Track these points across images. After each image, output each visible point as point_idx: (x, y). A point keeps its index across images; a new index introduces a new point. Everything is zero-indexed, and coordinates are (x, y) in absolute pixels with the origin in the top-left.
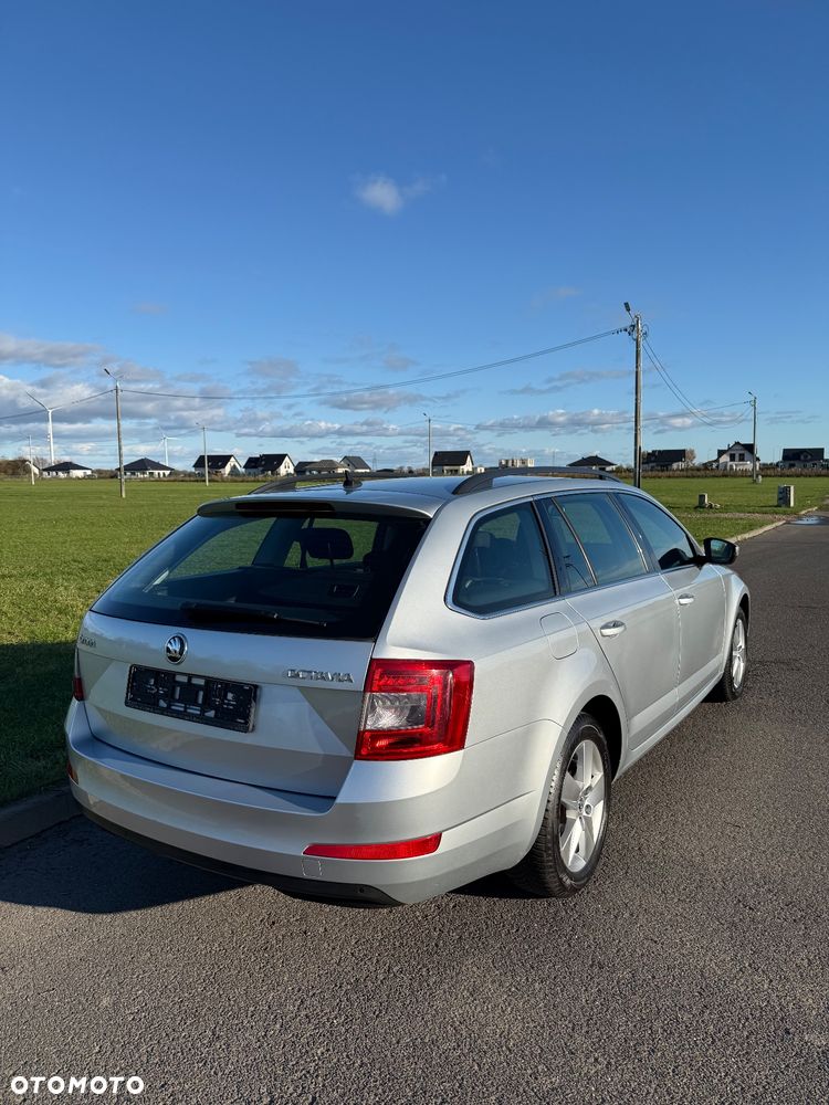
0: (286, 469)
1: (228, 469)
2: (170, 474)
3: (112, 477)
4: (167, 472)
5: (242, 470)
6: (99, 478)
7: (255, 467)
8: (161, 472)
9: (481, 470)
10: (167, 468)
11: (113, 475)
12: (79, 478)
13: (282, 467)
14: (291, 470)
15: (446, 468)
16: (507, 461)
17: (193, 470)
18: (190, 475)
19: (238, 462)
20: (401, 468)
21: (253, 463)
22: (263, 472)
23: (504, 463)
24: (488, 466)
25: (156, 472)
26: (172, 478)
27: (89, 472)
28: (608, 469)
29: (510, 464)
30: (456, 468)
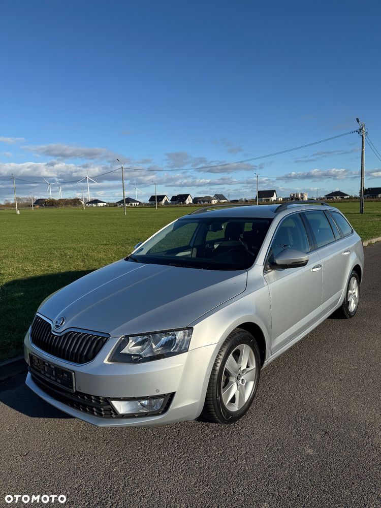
0: (189, 201)
1: (163, 201)
2: (139, 204)
3: (115, 206)
4: (138, 203)
5: (169, 202)
6: (110, 206)
7: (175, 200)
8: (135, 203)
9: (280, 199)
10: (138, 202)
11: (115, 205)
12: (101, 207)
13: (187, 200)
14: (191, 202)
15: (263, 198)
16: (294, 195)
17: (149, 202)
18: (148, 204)
19: (168, 199)
20: (241, 199)
21: (174, 199)
22: (179, 202)
23: (292, 195)
24: (284, 197)
25: (133, 203)
26: (141, 206)
27: (105, 204)
28: (345, 197)
29: (295, 196)
30: (269, 198)
